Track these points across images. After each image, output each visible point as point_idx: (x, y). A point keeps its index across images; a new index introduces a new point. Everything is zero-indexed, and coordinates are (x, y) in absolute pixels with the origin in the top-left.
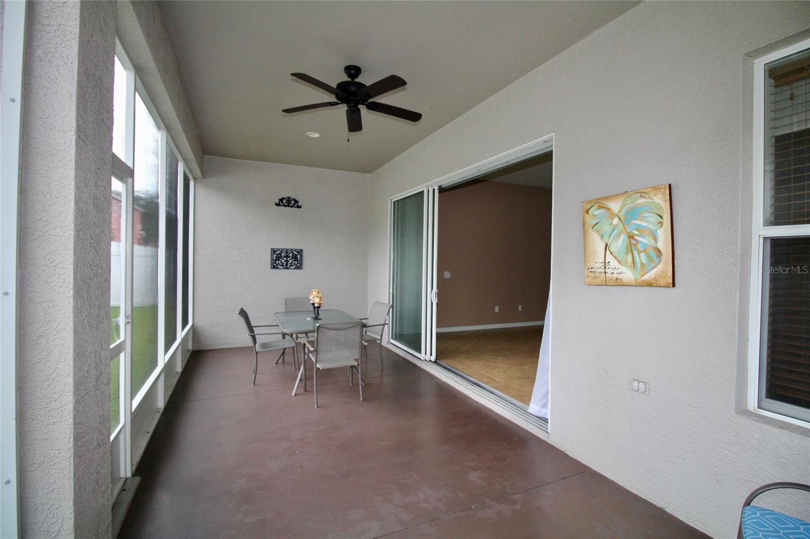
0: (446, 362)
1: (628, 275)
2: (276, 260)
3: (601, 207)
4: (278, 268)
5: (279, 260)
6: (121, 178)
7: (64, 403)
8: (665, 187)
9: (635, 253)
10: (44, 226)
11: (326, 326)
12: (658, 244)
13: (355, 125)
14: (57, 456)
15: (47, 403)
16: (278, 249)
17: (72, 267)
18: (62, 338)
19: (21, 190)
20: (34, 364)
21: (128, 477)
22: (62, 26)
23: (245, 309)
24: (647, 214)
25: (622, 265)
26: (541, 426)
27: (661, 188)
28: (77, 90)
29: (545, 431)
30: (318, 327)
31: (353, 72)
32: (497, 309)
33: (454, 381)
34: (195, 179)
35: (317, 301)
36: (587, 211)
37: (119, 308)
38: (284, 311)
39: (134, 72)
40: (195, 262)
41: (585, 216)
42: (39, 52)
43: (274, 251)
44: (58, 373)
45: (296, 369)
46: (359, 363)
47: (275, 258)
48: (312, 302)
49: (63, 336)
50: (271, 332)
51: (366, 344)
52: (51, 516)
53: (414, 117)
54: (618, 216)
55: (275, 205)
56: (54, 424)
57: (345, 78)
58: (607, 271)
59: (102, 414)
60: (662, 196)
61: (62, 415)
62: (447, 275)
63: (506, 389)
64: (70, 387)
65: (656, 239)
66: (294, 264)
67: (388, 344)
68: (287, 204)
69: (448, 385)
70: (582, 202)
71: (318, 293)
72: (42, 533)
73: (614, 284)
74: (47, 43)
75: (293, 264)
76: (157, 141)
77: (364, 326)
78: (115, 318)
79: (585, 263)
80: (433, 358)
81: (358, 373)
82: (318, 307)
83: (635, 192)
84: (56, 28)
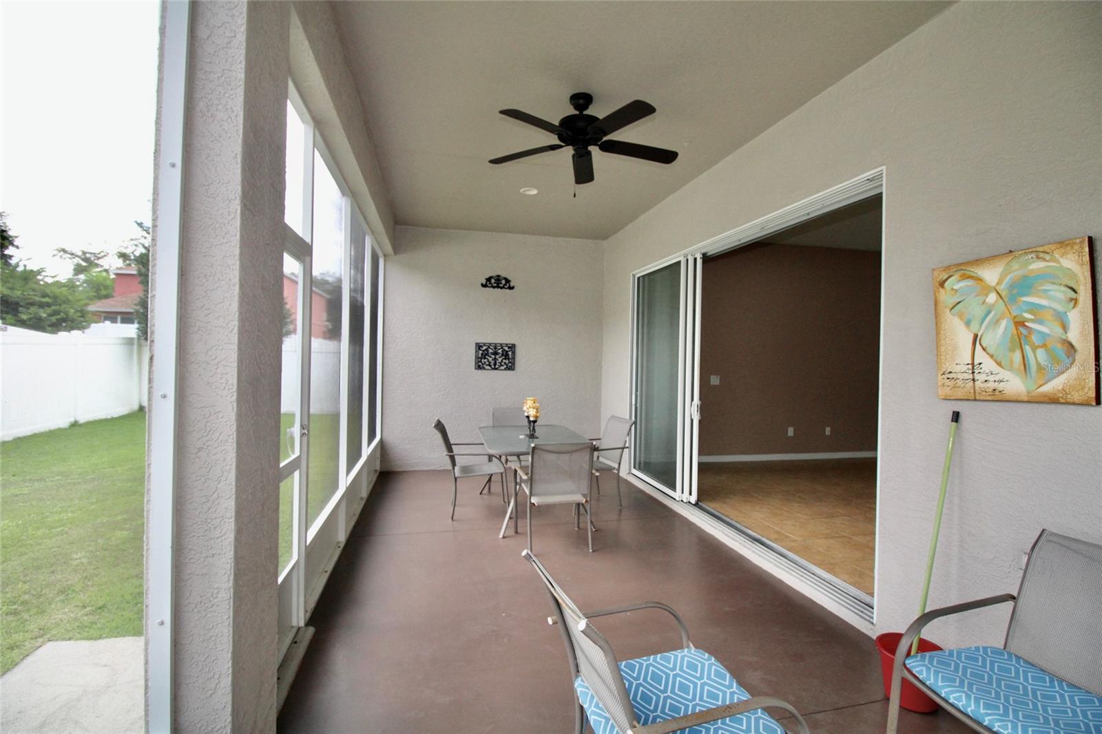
0: (712, 506)
1: (1014, 384)
2: (481, 358)
3: (965, 277)
4: (484, 368)
5: (485, 358)
6: (297, 256)
7: (223, 532)
8: (1082, 242)
9: (1027, 349)
10: (206, 316)
11: (543, 447)
12: (1069, 335)
13: (584, 173)
14: (215, 596)
15: (206, 530)
16: (485, 344)
17: (236, 364)
18: (224, 452)
19: (182, 271)
20: (192, 482)
21: (300, 626)
22: (226, 71)
23: (443, 422)
24: (1048, 287)
25: (1003, 368)
26: (862, 612)
27: (1075, 243)
28: (243, 149)
29: (869, 621)
30: (534, 448)
31: (581, 101)
32: (791, 431)
33: (724, 533)
34: (385, 256)
35: (532, 413)
36: (942, 284)
37: (293, 415)
38: (492, 425)
39: (312, 125)
40: (385, 360)
41: (938, 292)
42: (201, 106)
43: (479, 346)
44: (218, 494)
45: (505, 502)
46: (588, 500)
47: (480, 356)
48: (526, 414)
49: (224, 450)
50: (474, 453)
51: (597, 474)
52: (207, 670)
53: (666, 157)
54: (996, 290)
55: (481, 287)
56: (213, 557)
57: (571, 111)
58: (976, 378)
59: (268, 546)
60: (1077, 257)
61: (222, 545)
62: (715, 380)
63: (804, 551)
64: (231, 513)
65: (1065, 328)
66: (505, 363)
67: (629, 476)
68: (495, 285)
69: (716, 539)
70: (933, 270)
71: (534, 403)
72: (197, 689)
73: (989, 398)
74: (209, 94)
75: (503, 364)
76: (341, 210)
77: (596, 449)
78: (290, 428)
79: (938, 363)
80: (693, 499)
81: (587, 513)
82: (535, 422)
83: (1027, 250)
84: (220, 75)
